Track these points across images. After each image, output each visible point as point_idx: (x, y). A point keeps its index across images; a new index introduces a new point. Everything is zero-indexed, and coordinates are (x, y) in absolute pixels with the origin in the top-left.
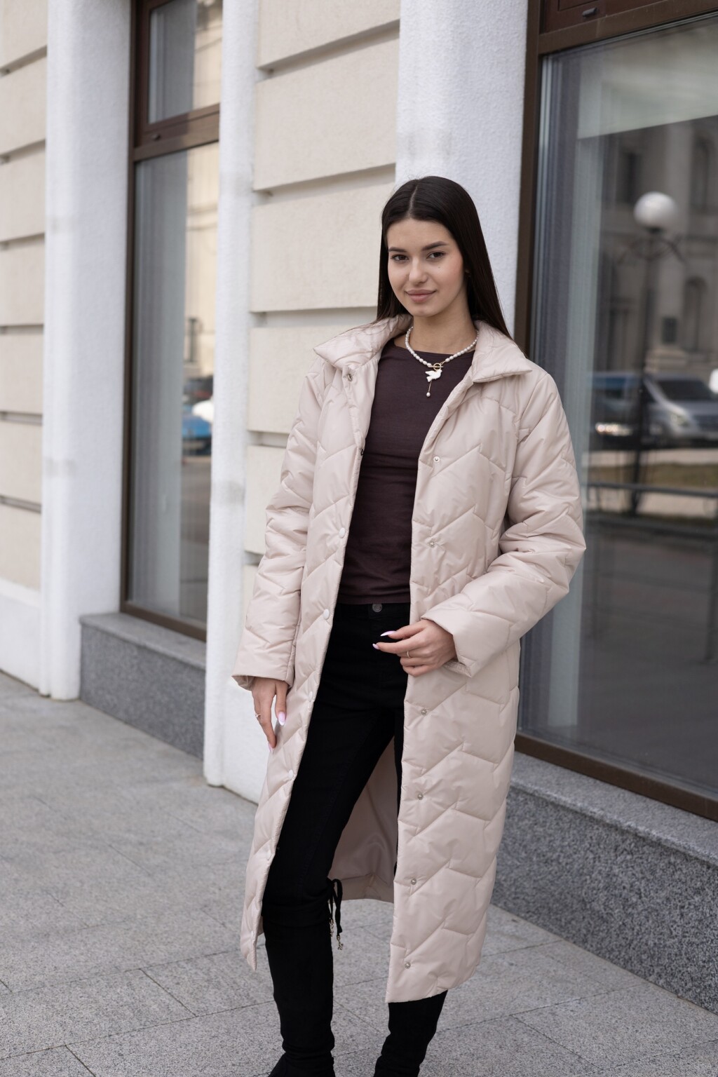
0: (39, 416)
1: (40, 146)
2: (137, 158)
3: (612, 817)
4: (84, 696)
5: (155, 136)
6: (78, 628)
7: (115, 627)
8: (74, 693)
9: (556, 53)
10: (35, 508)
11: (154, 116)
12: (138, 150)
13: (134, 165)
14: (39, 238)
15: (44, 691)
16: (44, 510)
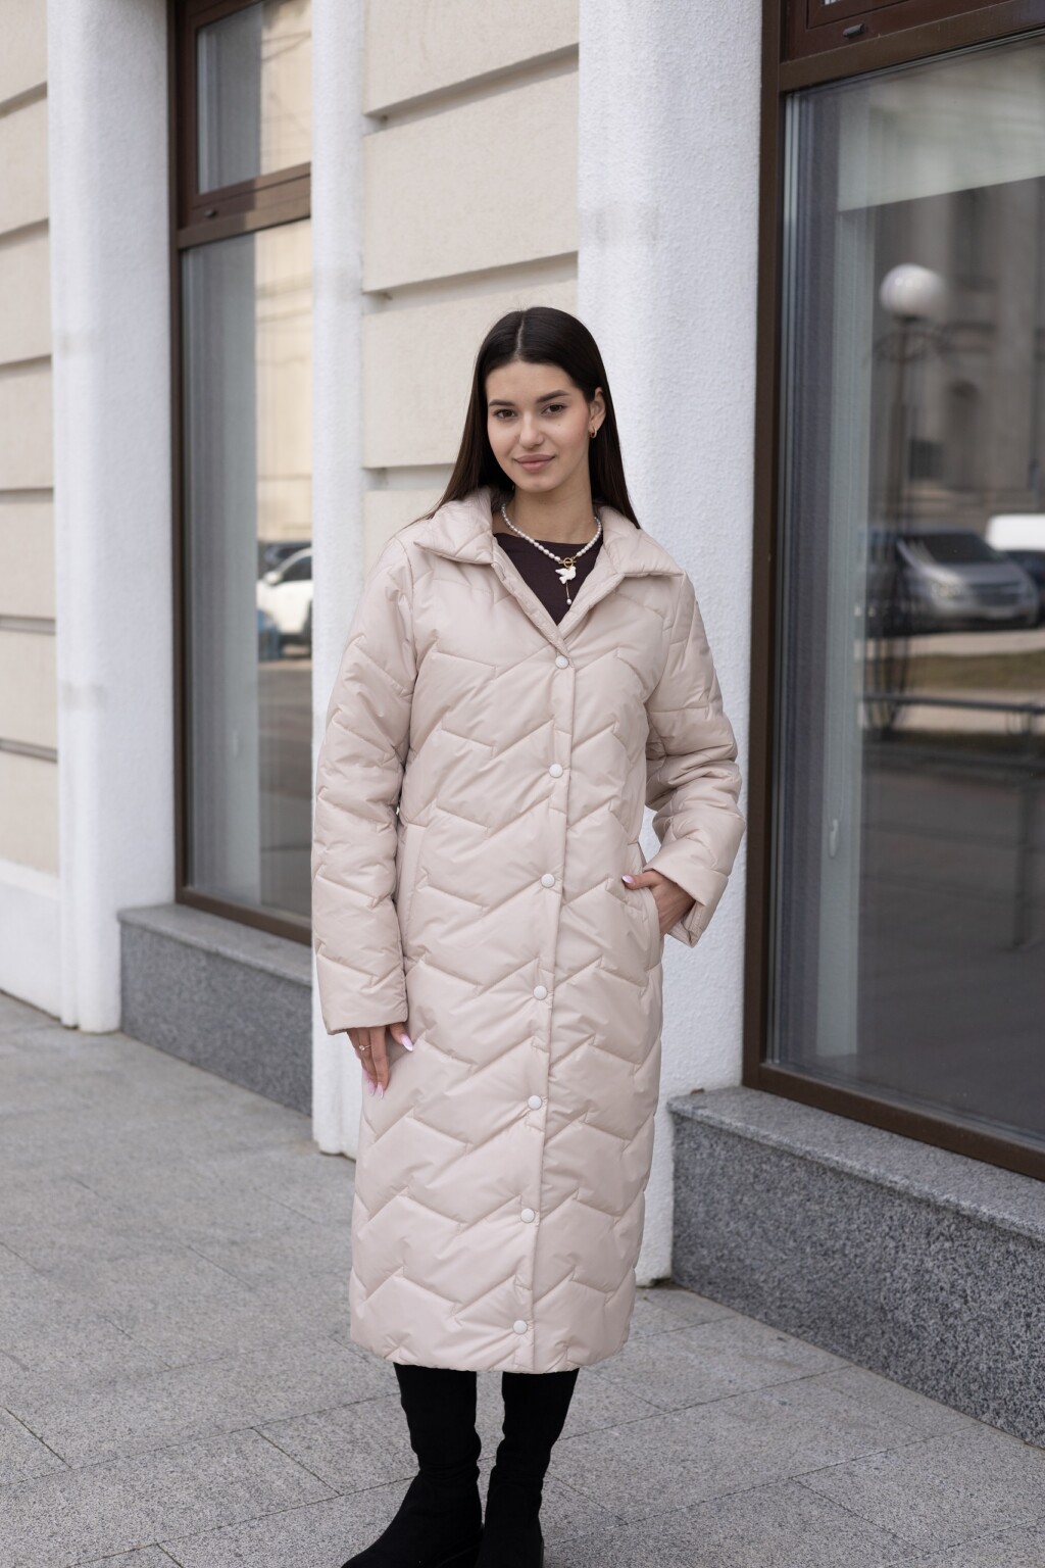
0: (51, 621)
1: (41, 228)
2: (183, 245)
3: (922, 1188)
4: (128, 1026)
5: (209, 212)
6: (117, 927)
7: (170, 925)
8: (113, 1022)
9: (804, 90)
10: (48, 756)
11: (205, 186)
12: (183, 232)
13: (178, 254)
14: (43, 361)
15: (68, 1020)
16: (61, 757)
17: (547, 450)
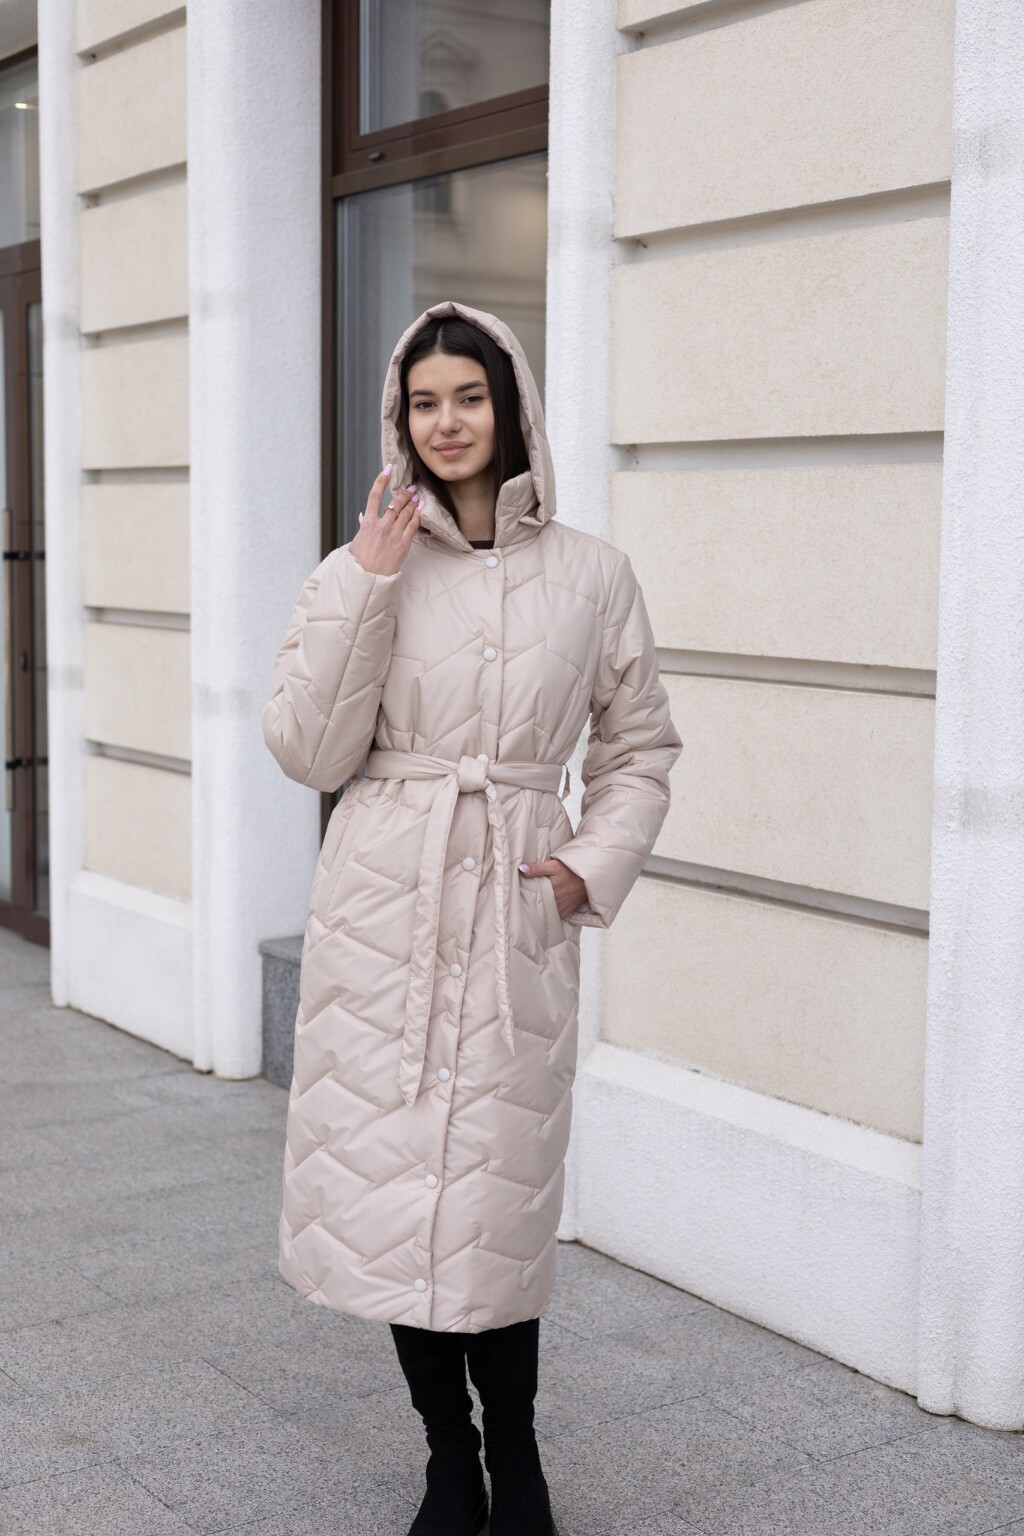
0: (186, 617)
1: (177, 172)
2: (339, 193)
4: (269, 1073)
5: (374, 156)
6: (259, 960)
8: (254, 1068)
10: (180, 768)
11: (365, 128)
12: (339, 178)
13: (332, 203)
14: (178, 324)
15: (201, 1063)
16: (195, 770)
17: (464, 437)
